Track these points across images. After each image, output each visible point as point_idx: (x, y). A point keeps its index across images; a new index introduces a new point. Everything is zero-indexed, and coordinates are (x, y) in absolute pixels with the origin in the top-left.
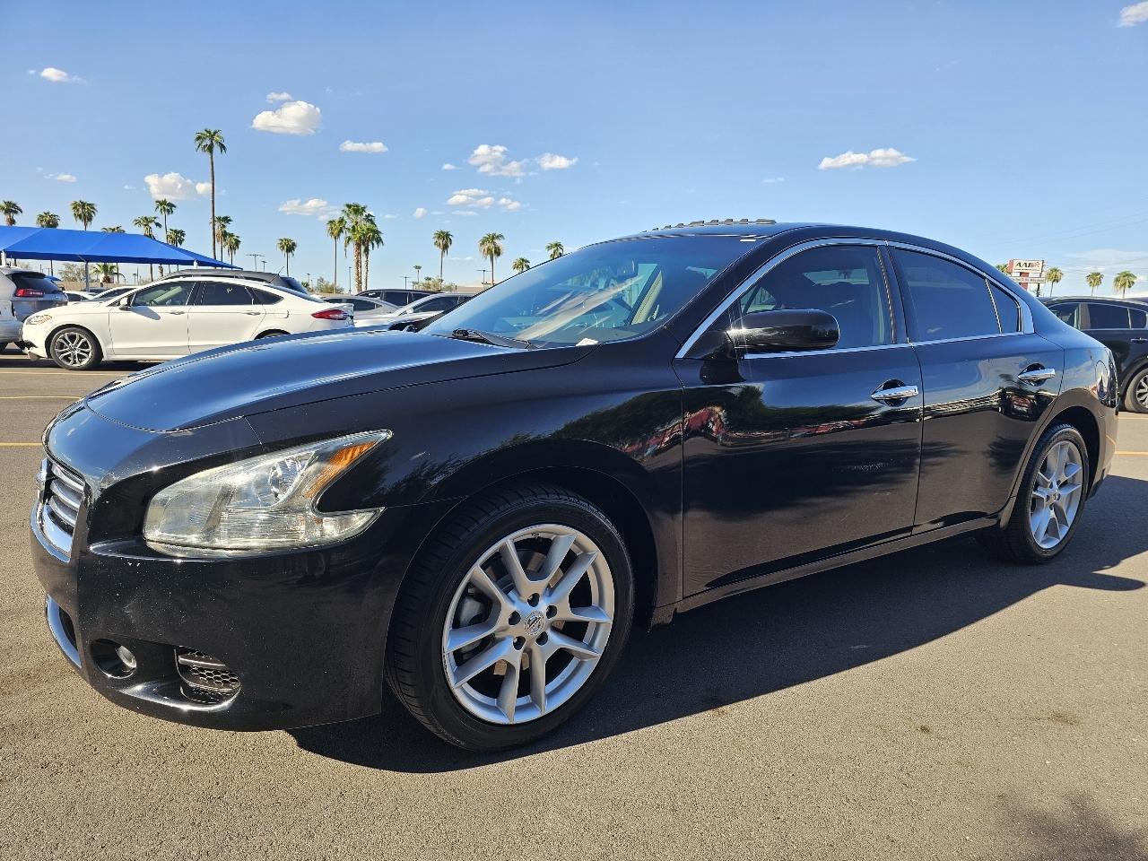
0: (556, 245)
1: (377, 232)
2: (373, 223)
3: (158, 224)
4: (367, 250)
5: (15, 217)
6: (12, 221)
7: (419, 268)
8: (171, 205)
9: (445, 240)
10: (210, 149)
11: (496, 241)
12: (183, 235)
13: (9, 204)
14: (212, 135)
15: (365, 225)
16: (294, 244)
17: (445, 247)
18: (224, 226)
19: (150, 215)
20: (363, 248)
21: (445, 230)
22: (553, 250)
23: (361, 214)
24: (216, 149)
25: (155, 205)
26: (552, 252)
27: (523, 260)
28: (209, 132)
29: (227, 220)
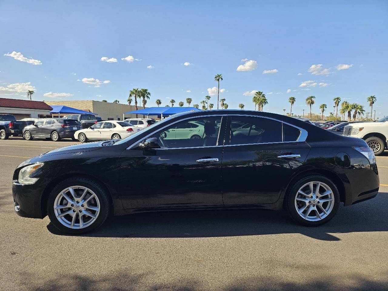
0: (338, 98)
1: (265, 100)
2: (264, 97)
3: (206, 103)
4: (262, 106)
5: (174, 103)
6: (173, 105)
7: (285, 110)
8: (210, 97)
9: (293, 100)
10: (218, 80)
11: (312, 99)
12: (213, 105)
13: (172, 100)
14: (219, 76)
15: (262, 98)
16: (244, 105)
17: (293, 103)
18: (223, 102)
19: (204, 100)
20: (261, 106)
21: (293, 97)
22: (336, 100)
23: (261, 95)
24: (220, 80)
25: (205, 97)
26: (335, 101)
27: (324, 105)
28: (218, 75)
29: (224, 100)
